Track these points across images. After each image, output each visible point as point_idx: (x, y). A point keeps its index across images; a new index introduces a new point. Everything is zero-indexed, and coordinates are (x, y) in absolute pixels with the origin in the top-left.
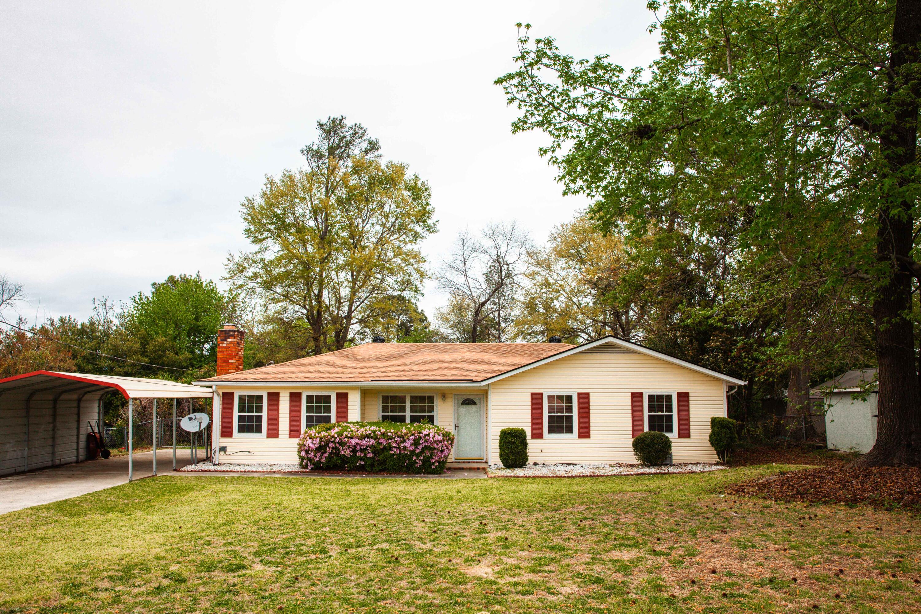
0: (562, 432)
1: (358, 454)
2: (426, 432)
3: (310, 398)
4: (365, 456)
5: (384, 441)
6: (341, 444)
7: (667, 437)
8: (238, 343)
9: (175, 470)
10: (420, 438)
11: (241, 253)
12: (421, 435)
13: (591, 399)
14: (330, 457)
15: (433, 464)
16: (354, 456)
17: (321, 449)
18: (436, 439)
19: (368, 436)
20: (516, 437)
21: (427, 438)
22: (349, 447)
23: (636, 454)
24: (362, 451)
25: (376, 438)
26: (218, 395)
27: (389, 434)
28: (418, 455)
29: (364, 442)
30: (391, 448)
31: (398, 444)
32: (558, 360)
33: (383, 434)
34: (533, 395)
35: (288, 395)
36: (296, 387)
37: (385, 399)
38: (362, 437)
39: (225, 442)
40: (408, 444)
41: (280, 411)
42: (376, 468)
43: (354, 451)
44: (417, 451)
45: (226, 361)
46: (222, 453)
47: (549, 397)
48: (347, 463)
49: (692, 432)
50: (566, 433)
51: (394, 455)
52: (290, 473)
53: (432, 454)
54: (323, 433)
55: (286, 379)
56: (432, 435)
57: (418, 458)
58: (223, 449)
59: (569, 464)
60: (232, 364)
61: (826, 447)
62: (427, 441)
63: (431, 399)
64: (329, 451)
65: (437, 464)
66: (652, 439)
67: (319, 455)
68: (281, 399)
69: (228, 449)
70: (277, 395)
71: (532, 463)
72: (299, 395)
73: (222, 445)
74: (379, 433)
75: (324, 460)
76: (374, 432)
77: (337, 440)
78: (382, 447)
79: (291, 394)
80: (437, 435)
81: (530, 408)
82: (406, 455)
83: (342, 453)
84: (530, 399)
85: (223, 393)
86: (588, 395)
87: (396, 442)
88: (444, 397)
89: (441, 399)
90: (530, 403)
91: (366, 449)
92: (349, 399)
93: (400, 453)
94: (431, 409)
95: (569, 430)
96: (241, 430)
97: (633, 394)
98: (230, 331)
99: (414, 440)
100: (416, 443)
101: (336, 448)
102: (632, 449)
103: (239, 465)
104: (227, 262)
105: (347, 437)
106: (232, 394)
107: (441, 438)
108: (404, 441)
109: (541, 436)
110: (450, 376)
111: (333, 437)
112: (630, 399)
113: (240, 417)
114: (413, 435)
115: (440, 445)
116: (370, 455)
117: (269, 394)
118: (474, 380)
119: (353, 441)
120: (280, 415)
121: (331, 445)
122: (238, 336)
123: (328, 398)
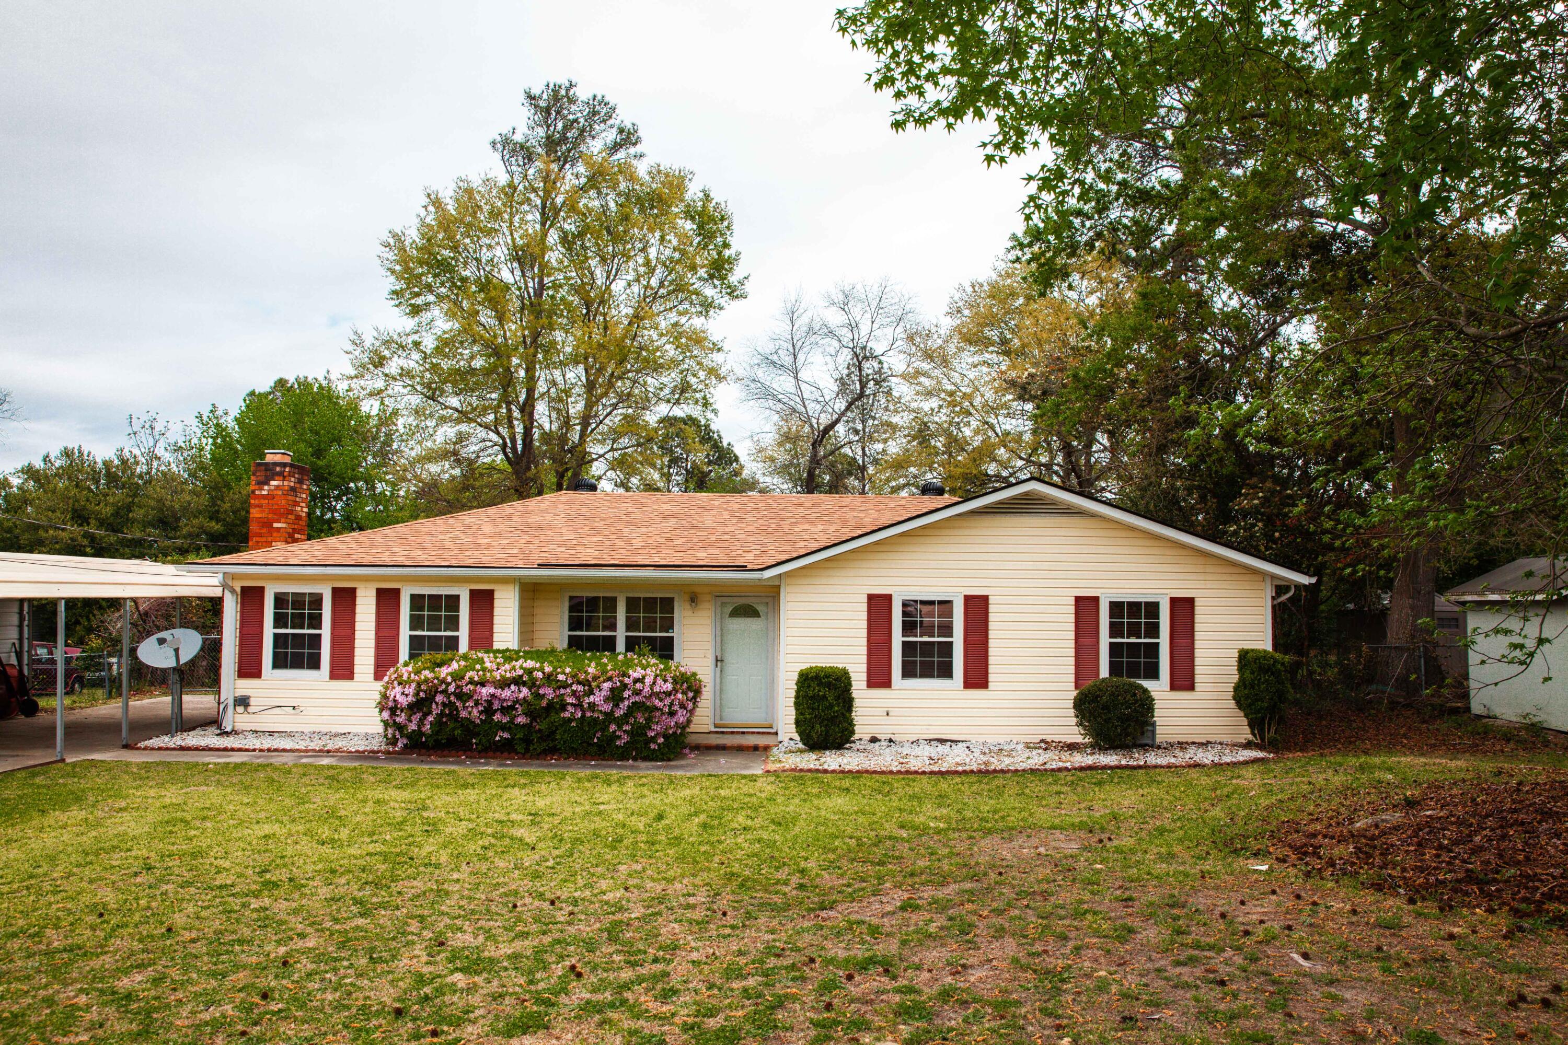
0: (931, 676)
1: (497, 717)
2: (636, 673)
3: (417, 601)
4: (512, 721)
5: (548, 692)
6: (460, 695)
7: (1145, 691)
8: (293, 489)
9: (126, 747)
10: (625, 686)
11: (377, 329)
12: (626, 680)
13: (992, 608)
14: (439, 723)
15: (653, 740)
16: (488, 721)
17: (420, 705)
18: (657, 689)
19: (518, 681)
20: (829, 685)
21: (639, 686)
22: (477, 703)
23: (1080, 724)
24: (505, 710)
25: (533, 685)
26: (233, 591)
27: (561, 677)
28: (620, 722)
29: (506, 693)
30: (563, 707)
31: (578, 698)
32: (924, 527)
33: (549, 678)
34: (871, 598)
35: (374, 593)
36: (389, 577)
37: (576, 606)
38: (504, 684)
39: (246, 687)
40: (597, 698)
41: (358, 626)
42: (537, 747)
43: (489, 711)
44: (619, 713)
45: (268, 524)
46: (240, 709)
47: (905, 604)
48: (476, 735)
49: (1198, 679)
50: (939, 676)
51: (570, 720)
52: (360, 755)
53: (649, 720)
54: (427, 674)
55: (369, 560)
56: (648, 681)
57: (620, 727)
58: (243, 702)
59: (942, 741)
60: (278, 530)
61: (1468, 709)
62: (637, 693)
63: (667, 605)
64: (435, 710)
65: (661, 740)
66: (1112, 694)
67: (416, 718)
68: (359, 601)
69: (252, 701)
70: (352, 592)
71: (868, 737)
72: (396, 593)
73: (239, 693)
74: (540, 675)
75: (427, 728)
76: (530, 672)
77: (452, 689)
78: (544, 703)
79: (380, 593)
80: (660, 681)
81: (864, 624)
82: (596, 720)
83: (464, 714)
84: (865, 607)
85: (244, 589)
86: (985, 599)
87: (574, 693)
88: (694, 599)
89: (687, 605)
90: (864, 615)
91: (512, 708)
92: (497, 603)
93: (583, 716)
94: (669, 625)
95: (946, 672)
96: (279, 662)
97: (1078, 599)
98: (276, 464)
99: (612, 690)
100: (615, 696)
101: (451, 705)
102: (1072, 712)
103: (271, 733)
104: (350, 347)
105: (471, 681)
106: (261, 590)
107: (669, 686)
108: (591, 692)
109: (886, 683)
110: (702, 557)
111: (443, 681)
112: (1072, 609)
113: (276, 636)
114: (610, 679)
115: (668, 701)
116: (521, 720)
117: (335, 591)
118: (750, 567)
119: (486, 691)
120: (358, 635)
121: (439, 698)
122: (291, 474)
123: (453, 601)
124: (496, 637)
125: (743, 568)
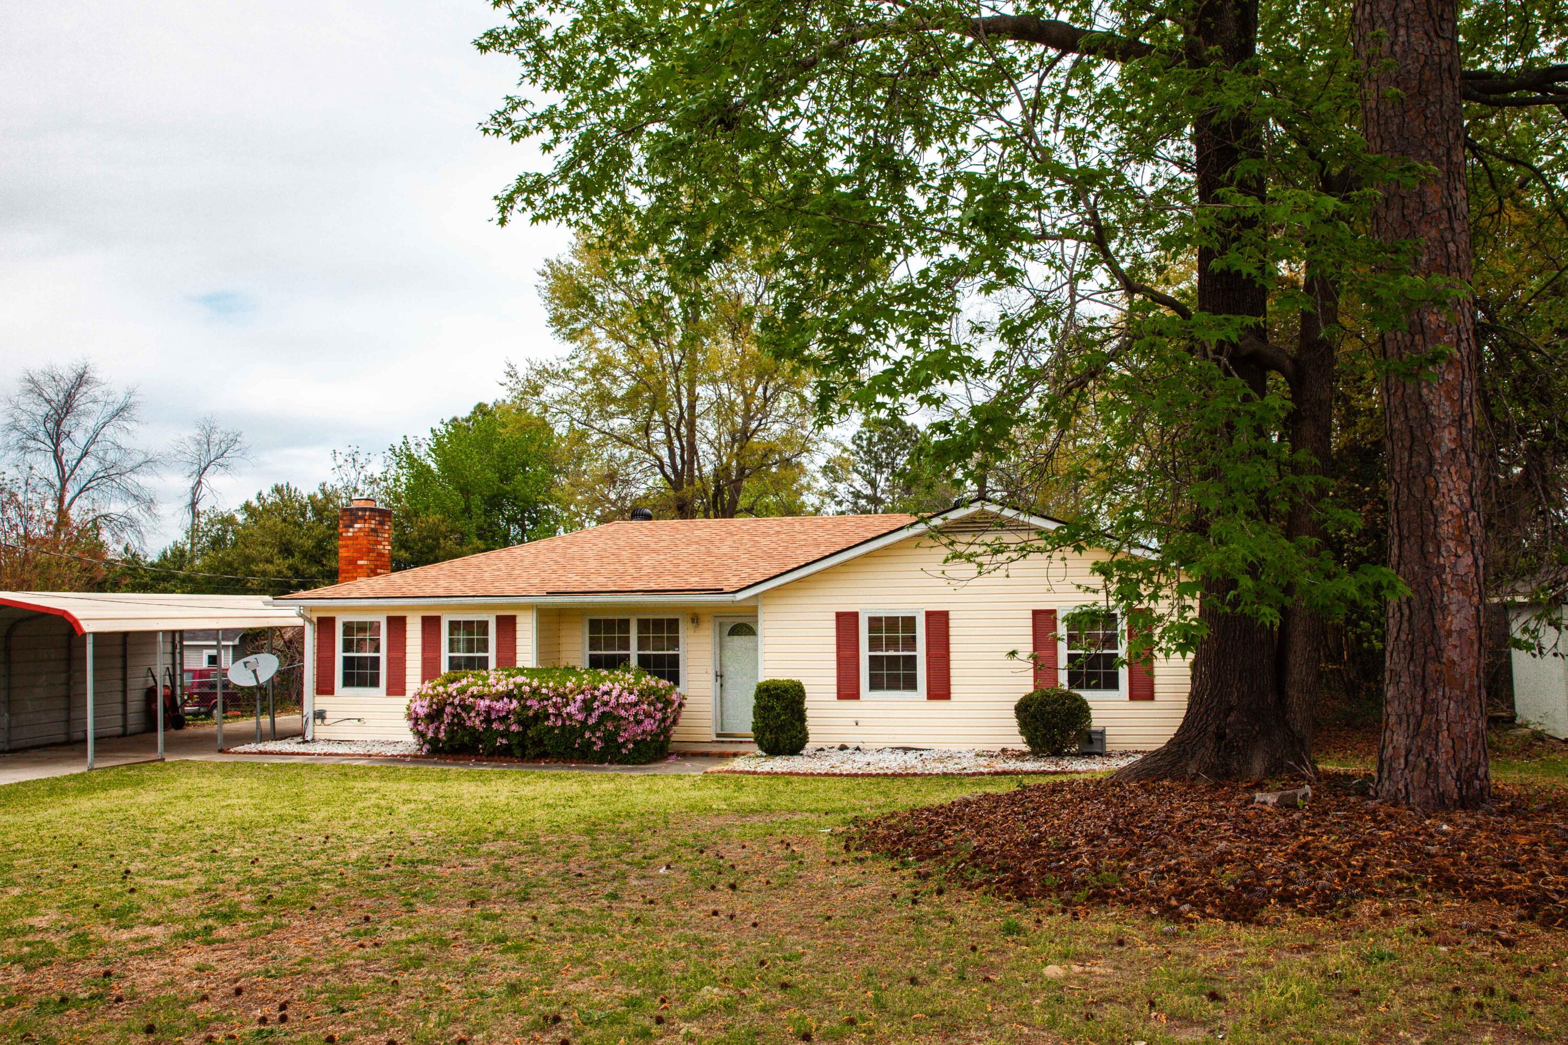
0: (897, 688)
1: (495, 726)
2: (605, 687)
3: (454, 626)
4: (507, 729)
5: (534, 703)
6: (467, 708)
7: (1084, 702)
8: (374, 530)
9: (221, 751)
10: (595, 698)
11: (528, 360)
12: (596, 693)
13: (952, 623)
14: (451, 733)
15: (624, 744)
16: (488, 729)
17: (434, 716)
18: (622, 700)
19: (509, 695)
20: (778, 697)
21: (606, 698)
22: (478, 714)
23: (1022, 733)
24: (503, 719)
25: (521, 698)
26: (310, 621)
27: (544, 691)
28: (594, 729)
29: (498, 705)
30: (547, 717)
31: (558, 709)
32: (886, 548)
33: (535, 691)
34: (839, 615)
35: (419, 621)
36: (430, 607)
37: (595, 626)
38: (499, 697)
39: (323, 702)
40: (572, 709)
41: (408, 649)
42: (531, 752)
43: (488, 721)
44: (591, 722)
45: (352, 562)
46: (318, 721)
47: (871, 620)
48: (482, 741)
49: (1157, 688)
50: (904, 688)
51: (553, 728)
52: (394, 759)
53: (617, 728)
54: (441, 689)
56: (614, 693)
57: (593, 733)
58: (320, 715)
59: (906, 750)
60: (361, 566)
61: (1513, 718)
62: (606, 704)
63: (673, 625)
64: (447, 719)
65: (631, 746)
67: (432, 727)
68: (409, 627)
69: (328, 715)
70: (403, 620)
71: (838, 745)
72: (437, 620)
73: (318, 708)
74: (527, 689)
75: (442, 735)
76: (519, 687)
77: (457, 701)
78: (531, 713)
79: (425, 620)
80: (625, 694)
81: (833, 640)
82: (574, 727)
83: (468, 723)
84: (833, 624)
85: (319, 619)
86: (945, 615)
87: (555, 705)
88: (695, 620)
89: (690, 625)
90: (833, 632)
91: (506, 718)
92: (518, 627)
93: (564, 724)
94: (675, 643)
95: (911, 684)
96: (349, 681)
97: (1035, 613)
98: (359, 509)
99: (584, 701)
100: (587, 707)
101: (458, 715)
102: (1015, 722)
103: (340, 742)
104: (506, 380)
105: (473, 696)
106: (332, 620)
107: (633, 698)
108: (567, 704)
109: (855, 696)
111: (450, 695)
112: (1030, 622)
113: (345, 658)
114: (583, 692)
115: (634, 711)
116: (514, 728)
117: (390, 619)
119: (483, 704)
120: (408, 657)
121: (448, 709)
123: (484, 625)
124: (518, 657)
125: (720, 591)
